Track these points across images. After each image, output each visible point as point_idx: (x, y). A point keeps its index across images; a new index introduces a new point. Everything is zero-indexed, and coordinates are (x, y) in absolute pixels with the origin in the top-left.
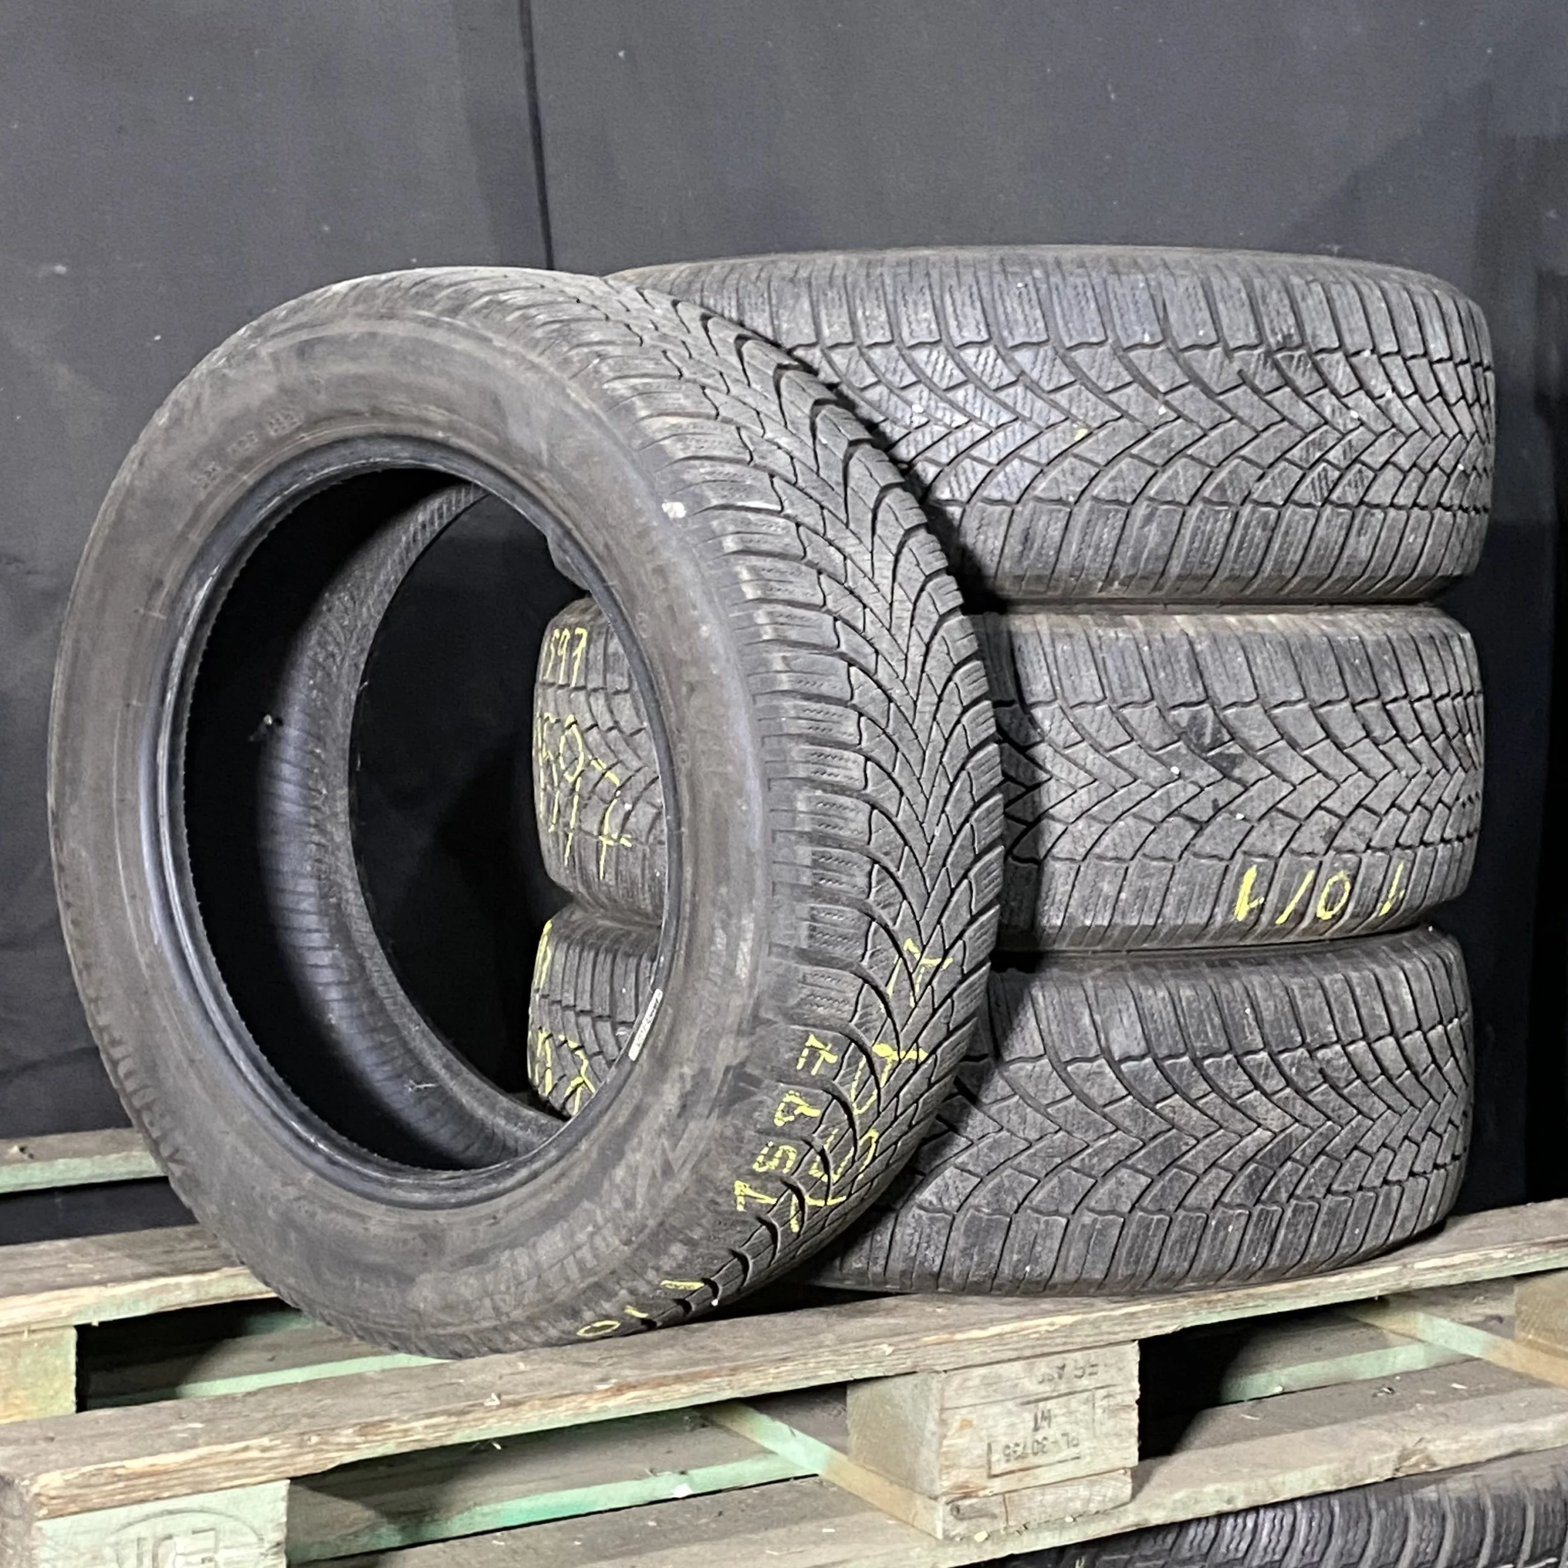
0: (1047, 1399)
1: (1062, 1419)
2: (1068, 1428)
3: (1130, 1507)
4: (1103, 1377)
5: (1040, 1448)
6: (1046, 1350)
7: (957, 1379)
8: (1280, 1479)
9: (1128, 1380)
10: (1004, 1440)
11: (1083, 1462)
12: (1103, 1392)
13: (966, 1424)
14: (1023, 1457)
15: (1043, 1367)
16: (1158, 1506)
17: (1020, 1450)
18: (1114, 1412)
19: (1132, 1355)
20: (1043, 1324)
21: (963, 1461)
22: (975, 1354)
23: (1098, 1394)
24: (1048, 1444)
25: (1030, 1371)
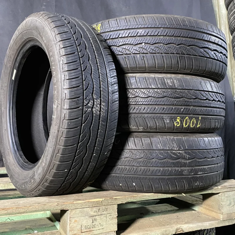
0: (96, 216)
1: (99, 220)
2: (101, 222)
4: (109, 212)
5: (94, 226)
6: (95, 206)
7: (74, 212)
9: (115, 213)
10: (85, 225)
11: (104, 230)
12: (109, 215)
13: (76, 221)
14: (90, 228)
15: (95, 209)
17: (89, 227)
18: (111, 219)
19: (116, 207)
21: (75, 229)
22: (78, 206)
23: (107, 215)
24: (96, 226)
25: (92, 210)
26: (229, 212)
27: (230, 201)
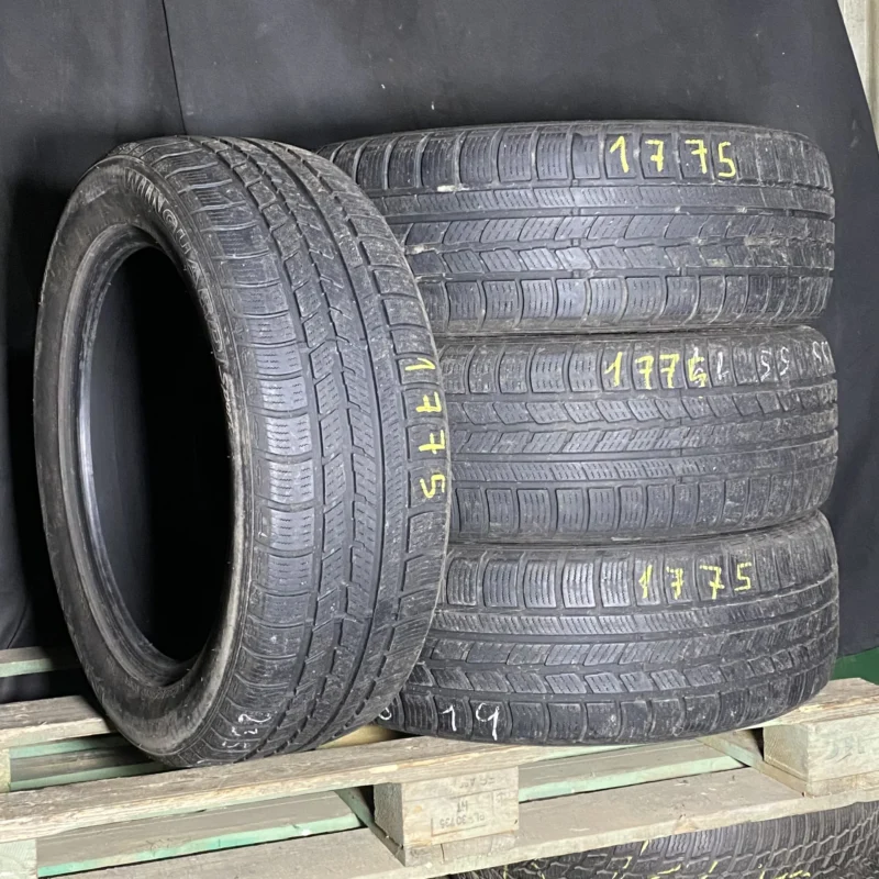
0: (465, 796)
1: (474, 806)
2: (478, 810)
3: (516, 850)
4: (497, 784)
5: (462, 821)
6: (463, 771)
7: (412, 786)
8: (604, 835)
9: (512, 786)
10: (441, 817)
11: (487, 828)
12: (498, 792)
13: (418, 809)
14: (452, 825)
15: (462, 780)
16: (534, 850)
17: (449, 822)
18: (504, 802)
19: (515, 773)
20: (462, 758)
22: (422, 772)
23: (495, 793)
24: (466, 819)
25: (455, 782)
26: (832, 776)
27: (834, 745)
